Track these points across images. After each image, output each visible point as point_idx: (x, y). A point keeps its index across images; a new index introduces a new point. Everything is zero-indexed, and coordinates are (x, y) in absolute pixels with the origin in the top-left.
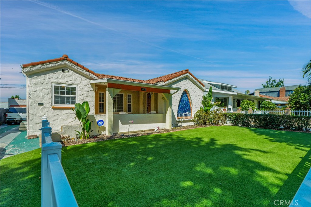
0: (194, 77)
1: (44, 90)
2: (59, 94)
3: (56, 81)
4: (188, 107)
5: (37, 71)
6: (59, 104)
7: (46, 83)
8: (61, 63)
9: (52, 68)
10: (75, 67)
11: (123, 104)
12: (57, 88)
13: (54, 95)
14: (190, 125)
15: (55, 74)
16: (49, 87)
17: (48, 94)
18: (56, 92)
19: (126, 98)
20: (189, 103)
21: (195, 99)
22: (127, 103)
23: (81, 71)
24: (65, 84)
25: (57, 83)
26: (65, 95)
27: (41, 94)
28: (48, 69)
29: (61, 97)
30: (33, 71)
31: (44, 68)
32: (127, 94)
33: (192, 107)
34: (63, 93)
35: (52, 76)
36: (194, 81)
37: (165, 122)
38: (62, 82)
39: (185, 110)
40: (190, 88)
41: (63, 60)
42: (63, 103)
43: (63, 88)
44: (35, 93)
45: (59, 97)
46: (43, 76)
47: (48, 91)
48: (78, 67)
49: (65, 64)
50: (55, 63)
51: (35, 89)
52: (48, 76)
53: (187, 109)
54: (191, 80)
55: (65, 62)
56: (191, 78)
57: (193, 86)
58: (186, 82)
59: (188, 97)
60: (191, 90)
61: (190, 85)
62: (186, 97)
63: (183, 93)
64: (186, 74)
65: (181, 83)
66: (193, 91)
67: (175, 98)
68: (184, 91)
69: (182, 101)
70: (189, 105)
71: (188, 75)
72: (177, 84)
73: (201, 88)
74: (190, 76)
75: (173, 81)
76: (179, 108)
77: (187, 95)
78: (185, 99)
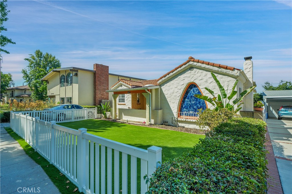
10: (123, 83)
13: (119, 98)
23: (125, 85)
26: (122, 98)
31: (115, 87)
36: (204, 68)
54: (200, 68)
56: (197, 65)
57: (206, 75)
58: (191, 74)
59: (200, 91)
60: (202, 81)
61: (199, 74)
62: (197, 91)
63: (191, 87)
64: (188, 64)
65: (182, 77)
66: (206, 82)
67: (175, 94)
68: (192, 84)
69: (189, 97)
70: (202, 102)
71: (191, 64)
72: (176, 79)
73: (226, 73)
74: (195, 63)
75: (168, 78)
76: (184, 105)
77: (198, 89)
78: (194, 94)
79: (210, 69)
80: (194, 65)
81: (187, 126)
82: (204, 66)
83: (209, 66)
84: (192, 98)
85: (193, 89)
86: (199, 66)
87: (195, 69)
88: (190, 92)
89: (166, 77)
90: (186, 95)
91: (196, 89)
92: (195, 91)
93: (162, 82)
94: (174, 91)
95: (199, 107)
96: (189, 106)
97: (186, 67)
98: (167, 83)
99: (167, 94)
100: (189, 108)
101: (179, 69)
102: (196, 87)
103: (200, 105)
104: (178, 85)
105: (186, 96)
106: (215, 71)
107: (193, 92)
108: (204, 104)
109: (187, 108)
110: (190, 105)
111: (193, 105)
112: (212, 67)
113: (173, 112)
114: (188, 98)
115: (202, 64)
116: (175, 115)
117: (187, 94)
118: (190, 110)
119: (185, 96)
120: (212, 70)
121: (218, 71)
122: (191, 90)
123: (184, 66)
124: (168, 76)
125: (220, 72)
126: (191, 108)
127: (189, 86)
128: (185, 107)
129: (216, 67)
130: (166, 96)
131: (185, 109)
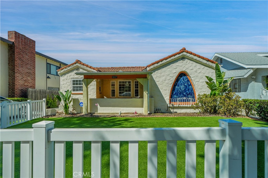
0: (195, 55)
1: (67, 83)
2: (75, 85)
3: (73, 77)
4: (188, 91)
5: (64, 73)
6: (75, 91)
7: (68, 79)
8: (75, 65)
9: (71, 70)
10: (82, 66)
11: (130, 89)
12: (74, 81)
13: (72, 86)
14: (192, 112)
15: (73, 73)
16: (70, 81)
17: (69, 85)
18: (74, 84)
19: (133, 84)
20: (190, 87)
21: (201, 81)
22: (135, 89)
23: (86, 68)
24: (78, 78)
25: (74, 78)
26: (78, 86)
27: (66, 86)
28: (69, 71)
29: (76, 87)
30: (62, 73)
31: (67, 70)
32: (135, 81)
33: (195, 90)
34: (77, 84)
35: (71, 74)
36: (196, 59)
37: (143, 107)
38: (76, 77)
39: (184, 95)
40: (191, 68)
41: (75, 63)
42: (77, 90)
43: (77, 81)
44: (63, 85)
45: (75, 87)
46: (67, 75)
47: (69, 83)
48: (84, 66)
49: (77, 65)
50: (72, 66)
51: (63, 83)
52: (69, 74)
53: (187, 93)
54: (191, 60)
55: (77, 64)
56: (189, 57)
57: (195, 66)
58: (182, 63)
59: (189, 79)
60: (192, 71)
61: (190, 65)
62: (186, 79)
63: (181, 75)
64: (182, 54)
65: (174, 65)
66: (195, 72)
67: (166, 82)
68: (182, 73)
69: (179, 84)
70: (190, 89)
71: (184, 55)
72: (168, 67)
73: (211, 66)
74: (188, 55)
75: (161, 64)
76: (174, 92)
77: (187, 78)
78: (184, 81)
79: (200, 61)
80: (187, 56)
81: (179, 111)
82: (195, 58)
83: (200, 59)
84: (182, 85)
85: (183, 77)
86: (191, 58)
87: (187, 60)
88: (180, 80)
89: (159, 64)
90: (176, 82)
91: (186, 78)
92: (185, 79)
93: (153, 68)
94: (166, 78)
95: (188, 93)
96: (179, 93)
97: (180, 56)
98: (158, 70)
99: (158, 81)
100: (179, 94)
101: (173, 58)
102: (185, 76)
103: (188, 92)
104: (170, 73)
105: (177, 84)
106: (204, 63)
107: (183, 80)
108: (192, 90)
109: (177, 95)
110: (181, 92)
111: (183, 92)
112: (202, 59)
113: (165, 99)
114: (179, 86)
115: (194, 56)
116: (167, 102)
117: (178, 82)
118: (180, 96)
119: (175, 84)
120: (201, 62)
121: (206, 64)
122: (181, 78)
123: (178, 56)
124: (161, 63)
125: (208, 65)
126: (181, 95)
127: (179, 75)
128: (175, 94)
129: (205, 60)
130: (157, 83)
131: (175, 96)
